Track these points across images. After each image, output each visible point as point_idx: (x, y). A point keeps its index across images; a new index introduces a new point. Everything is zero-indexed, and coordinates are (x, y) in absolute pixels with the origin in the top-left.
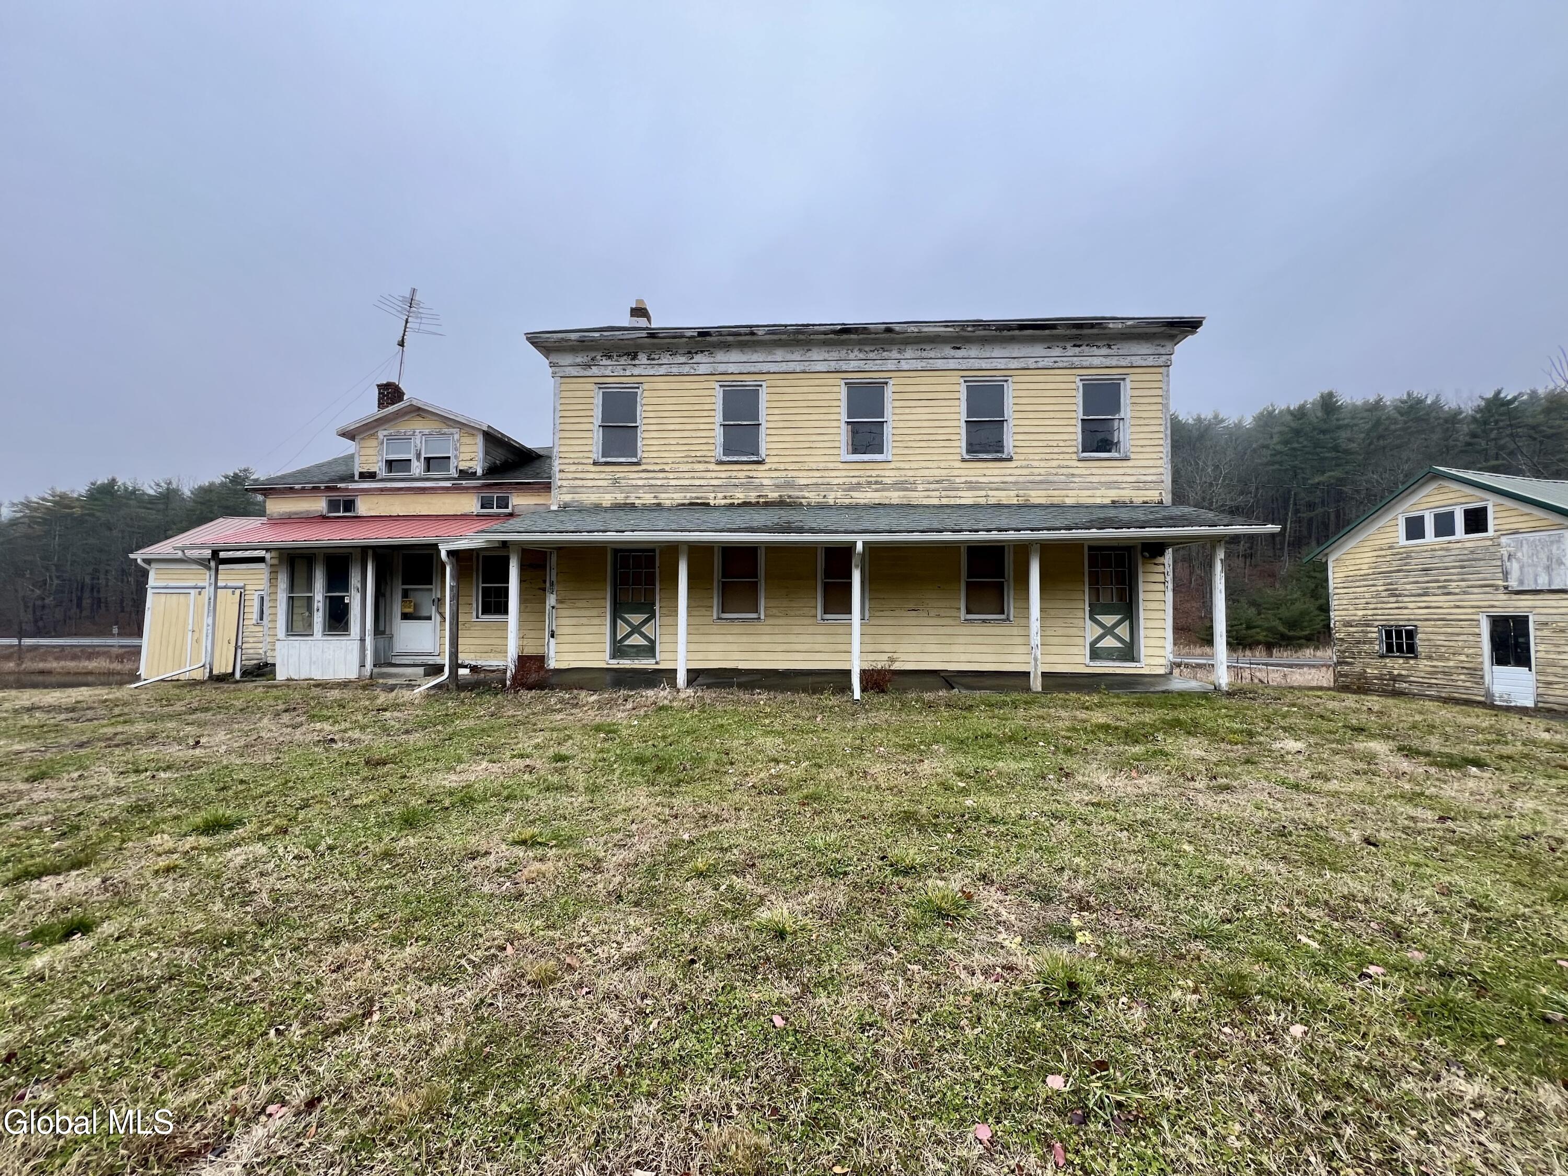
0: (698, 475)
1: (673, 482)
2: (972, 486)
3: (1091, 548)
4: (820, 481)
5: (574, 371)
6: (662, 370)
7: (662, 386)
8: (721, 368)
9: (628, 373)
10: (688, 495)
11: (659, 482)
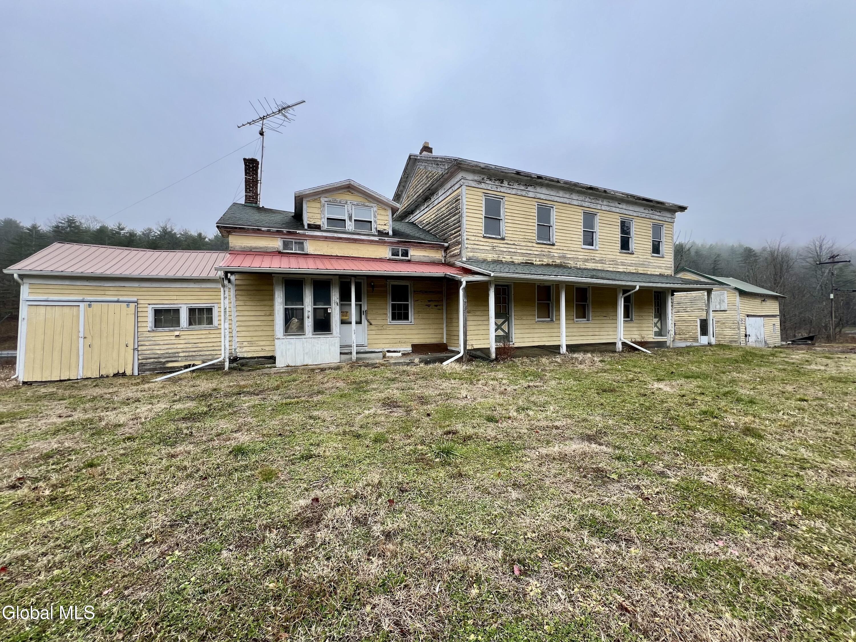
0: (528, 248)
1: (519, 251)
2: (623, 264)
3: (655, 292)
4: (575, 256)
5: (473, 184)
6: (514, 192)
7: (513, 200)
8: (539, 196)
9: (499, 190)
10: (525, 258)
11: (513, 250)
